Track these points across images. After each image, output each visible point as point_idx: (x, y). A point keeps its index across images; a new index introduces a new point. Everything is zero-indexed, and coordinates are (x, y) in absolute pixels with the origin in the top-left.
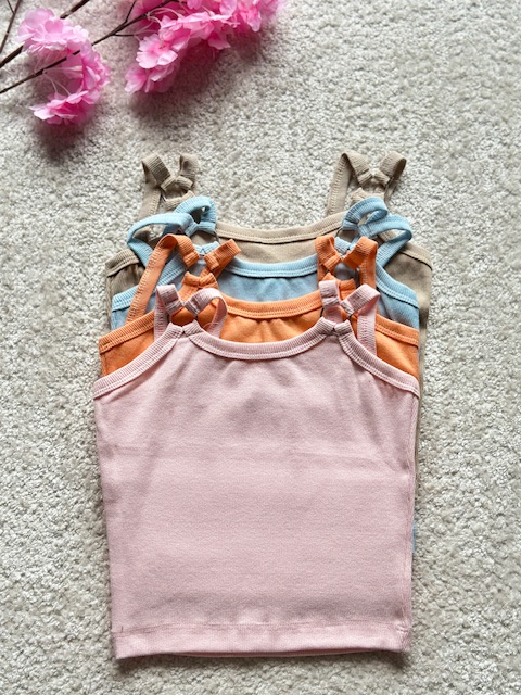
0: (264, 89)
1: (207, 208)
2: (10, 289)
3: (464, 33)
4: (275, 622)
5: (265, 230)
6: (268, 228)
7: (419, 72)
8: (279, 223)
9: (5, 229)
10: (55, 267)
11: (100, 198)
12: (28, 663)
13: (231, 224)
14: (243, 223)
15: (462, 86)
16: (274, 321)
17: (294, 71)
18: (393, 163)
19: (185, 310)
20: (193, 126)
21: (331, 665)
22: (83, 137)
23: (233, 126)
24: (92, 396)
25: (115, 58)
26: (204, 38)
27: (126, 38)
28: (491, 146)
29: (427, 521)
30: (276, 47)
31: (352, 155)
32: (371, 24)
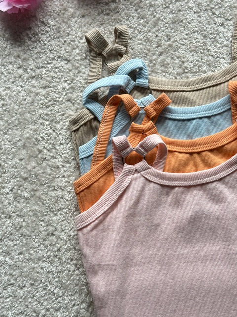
1: (141, 69)
5: (186, 80)
6: (187, 78)
8: (196, 72)
10: (31, 127)
11: (56, 68)
13: (159, 78)
14: (167, 75)
16: (204, 153)
19: (134, 152)
20: (120, 1)
22: (36, 20)
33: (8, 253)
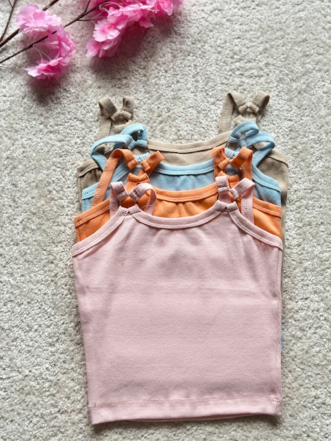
0: (176, 52)
1: (142, 131)
2: (16, 187)
3: (304, 13)
4: (193, 397)
5: (179, 145)
6: (181, 143)
7: (276, 38)
8: (188, 140)
9: (11, 148)
10: (44, 171)
11: (72, 126)
12: (35, 428)
13: (157, 141)
14: (165, 140)
15: (304, 47)
16: (187, 203)
17: (195, 40)
18: (262, 98)
19: (129, 198)
20: (131, 78)
21: (231, 424)
22: (60, 87)
23: (156, 77)
24: (70, 255)
25: (79, 35)
26: (137, 21)
27: (86, 22)
28: (324, 85)
29: (290, 330)
30: (183, 25)
31: (234, 94)
32: (244, 8)
33: (12, 275)
